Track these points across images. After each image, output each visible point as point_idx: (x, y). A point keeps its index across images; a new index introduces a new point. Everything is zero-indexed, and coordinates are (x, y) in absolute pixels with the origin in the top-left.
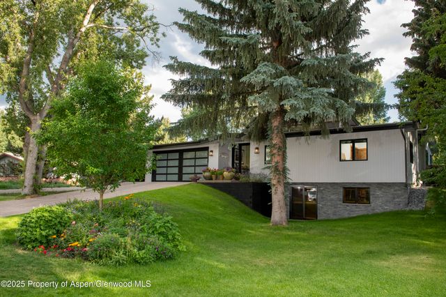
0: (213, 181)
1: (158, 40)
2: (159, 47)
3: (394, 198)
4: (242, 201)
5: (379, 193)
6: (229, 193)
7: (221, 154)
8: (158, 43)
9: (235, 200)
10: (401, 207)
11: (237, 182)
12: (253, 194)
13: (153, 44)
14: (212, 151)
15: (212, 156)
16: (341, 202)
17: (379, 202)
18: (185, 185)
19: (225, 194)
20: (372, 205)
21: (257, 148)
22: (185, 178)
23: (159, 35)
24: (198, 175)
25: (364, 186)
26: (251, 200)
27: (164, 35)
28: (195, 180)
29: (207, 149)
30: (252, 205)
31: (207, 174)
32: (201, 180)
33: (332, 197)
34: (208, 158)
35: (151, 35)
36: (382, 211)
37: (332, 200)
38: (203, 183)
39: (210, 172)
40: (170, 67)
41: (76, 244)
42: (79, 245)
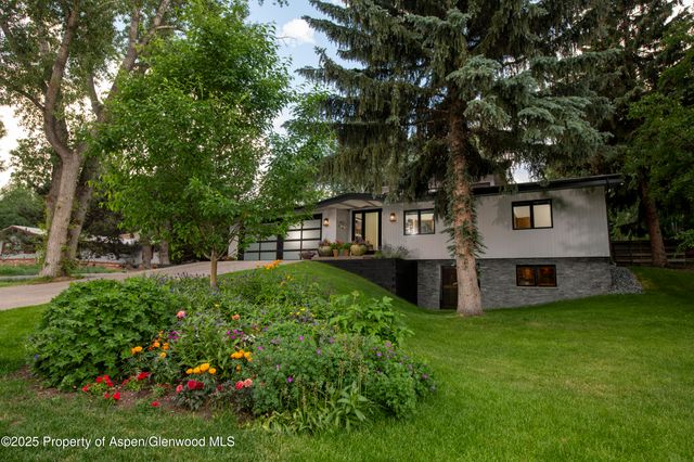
0: (335, 258)
3: (592, 278)
4: (380, 285)
5: (568, 272)
6: (360, 273)
7: (340, 223)
9: (372, 284)
10: (603, 290)
11: (370, 257)
12: (397, 274)
14: (326, 220)
15: (327, 225)
16: (515, 285)
17: (569, 284)
20: (560, 288)
21: (393, 214)
22: (287, 255)
24: (312, 251)
25: (547, 263)
26: (394, 283)
29: (321, 214)
30: (395, 290)
31: (326, 248)
32: (316, 257)
33: (502, 278)
34: (321, 229)
36: (576, 296)
37: (501, 282)
38: (320, 261)
39: (329, 245)
40: (307, 72)
41: (205, 366)
42: (213, 371)
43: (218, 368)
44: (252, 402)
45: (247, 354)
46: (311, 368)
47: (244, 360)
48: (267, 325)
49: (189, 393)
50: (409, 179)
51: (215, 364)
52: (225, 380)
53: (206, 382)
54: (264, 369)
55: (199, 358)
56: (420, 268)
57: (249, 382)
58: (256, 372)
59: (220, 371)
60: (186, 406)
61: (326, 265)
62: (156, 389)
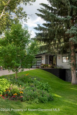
0: (45, 68)
1: (27, 20)
2: (27, 22)
6: (51, 72)
7: (46, 59)
8: (27, 21)
9: (53, 75)
11: (53, 68)
12: (60, 73)
13: (25, 21)
14: (43, 58)
15: (43, 59)
18: (35, 69)
19: (49, 73)
21: (59, 57)
22: (33, 67)
23: (27, 18)
24: (39, 66)
26: (59, 75)
27: (29, 18)
28: (38, 68)
29: (41, 57)
30: (59, 77)
31: (42, 66)
32: (40, 68)
34: (41, 60)
35: (24, 18)
38: (41, 69)
39: (43, 65)
40: (36, 28)
41: (16, 94)
42: (17, 95)
43: (18, 94)
44: (23, 99)
45: (22, 92)
46: (31, 95)
47: (22, 93)
48: (26, 87)
49: (14, 98)
50: (62, 50)
51: (17, 94)
52: (19, 96)
53: (16, 96)
54: (25, 95)
55: (15, 93)
56: (66, 71)
57: (22, 96)
58: (23, 95)
59: (18, 95)
60: (13, 100)
61: (42, 70)
62: (9, 97)
